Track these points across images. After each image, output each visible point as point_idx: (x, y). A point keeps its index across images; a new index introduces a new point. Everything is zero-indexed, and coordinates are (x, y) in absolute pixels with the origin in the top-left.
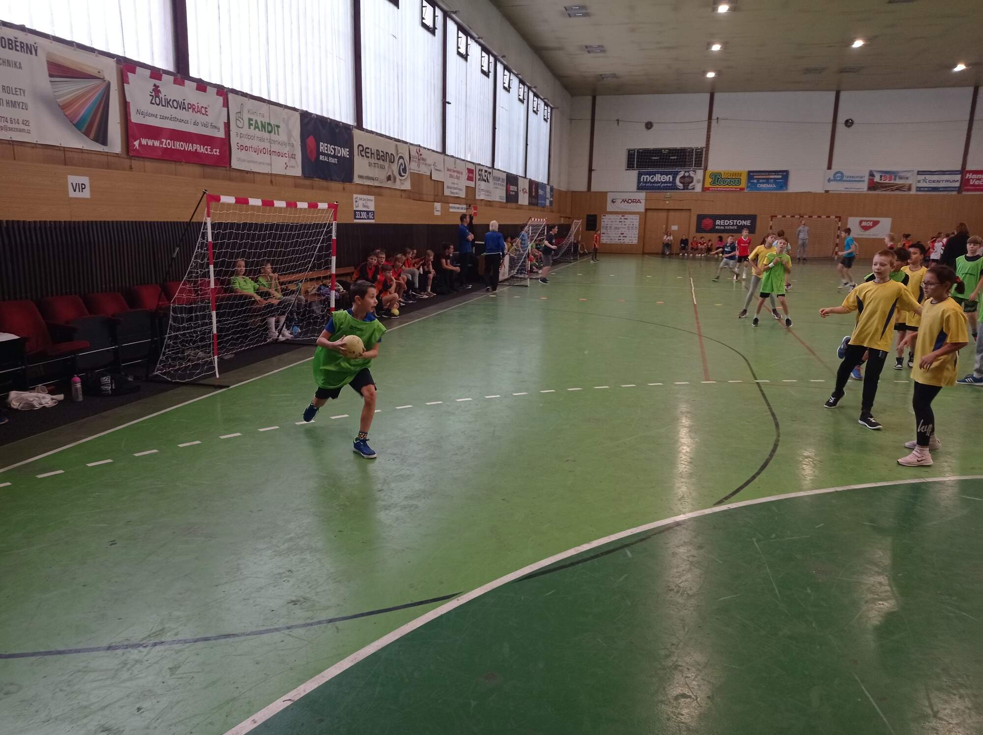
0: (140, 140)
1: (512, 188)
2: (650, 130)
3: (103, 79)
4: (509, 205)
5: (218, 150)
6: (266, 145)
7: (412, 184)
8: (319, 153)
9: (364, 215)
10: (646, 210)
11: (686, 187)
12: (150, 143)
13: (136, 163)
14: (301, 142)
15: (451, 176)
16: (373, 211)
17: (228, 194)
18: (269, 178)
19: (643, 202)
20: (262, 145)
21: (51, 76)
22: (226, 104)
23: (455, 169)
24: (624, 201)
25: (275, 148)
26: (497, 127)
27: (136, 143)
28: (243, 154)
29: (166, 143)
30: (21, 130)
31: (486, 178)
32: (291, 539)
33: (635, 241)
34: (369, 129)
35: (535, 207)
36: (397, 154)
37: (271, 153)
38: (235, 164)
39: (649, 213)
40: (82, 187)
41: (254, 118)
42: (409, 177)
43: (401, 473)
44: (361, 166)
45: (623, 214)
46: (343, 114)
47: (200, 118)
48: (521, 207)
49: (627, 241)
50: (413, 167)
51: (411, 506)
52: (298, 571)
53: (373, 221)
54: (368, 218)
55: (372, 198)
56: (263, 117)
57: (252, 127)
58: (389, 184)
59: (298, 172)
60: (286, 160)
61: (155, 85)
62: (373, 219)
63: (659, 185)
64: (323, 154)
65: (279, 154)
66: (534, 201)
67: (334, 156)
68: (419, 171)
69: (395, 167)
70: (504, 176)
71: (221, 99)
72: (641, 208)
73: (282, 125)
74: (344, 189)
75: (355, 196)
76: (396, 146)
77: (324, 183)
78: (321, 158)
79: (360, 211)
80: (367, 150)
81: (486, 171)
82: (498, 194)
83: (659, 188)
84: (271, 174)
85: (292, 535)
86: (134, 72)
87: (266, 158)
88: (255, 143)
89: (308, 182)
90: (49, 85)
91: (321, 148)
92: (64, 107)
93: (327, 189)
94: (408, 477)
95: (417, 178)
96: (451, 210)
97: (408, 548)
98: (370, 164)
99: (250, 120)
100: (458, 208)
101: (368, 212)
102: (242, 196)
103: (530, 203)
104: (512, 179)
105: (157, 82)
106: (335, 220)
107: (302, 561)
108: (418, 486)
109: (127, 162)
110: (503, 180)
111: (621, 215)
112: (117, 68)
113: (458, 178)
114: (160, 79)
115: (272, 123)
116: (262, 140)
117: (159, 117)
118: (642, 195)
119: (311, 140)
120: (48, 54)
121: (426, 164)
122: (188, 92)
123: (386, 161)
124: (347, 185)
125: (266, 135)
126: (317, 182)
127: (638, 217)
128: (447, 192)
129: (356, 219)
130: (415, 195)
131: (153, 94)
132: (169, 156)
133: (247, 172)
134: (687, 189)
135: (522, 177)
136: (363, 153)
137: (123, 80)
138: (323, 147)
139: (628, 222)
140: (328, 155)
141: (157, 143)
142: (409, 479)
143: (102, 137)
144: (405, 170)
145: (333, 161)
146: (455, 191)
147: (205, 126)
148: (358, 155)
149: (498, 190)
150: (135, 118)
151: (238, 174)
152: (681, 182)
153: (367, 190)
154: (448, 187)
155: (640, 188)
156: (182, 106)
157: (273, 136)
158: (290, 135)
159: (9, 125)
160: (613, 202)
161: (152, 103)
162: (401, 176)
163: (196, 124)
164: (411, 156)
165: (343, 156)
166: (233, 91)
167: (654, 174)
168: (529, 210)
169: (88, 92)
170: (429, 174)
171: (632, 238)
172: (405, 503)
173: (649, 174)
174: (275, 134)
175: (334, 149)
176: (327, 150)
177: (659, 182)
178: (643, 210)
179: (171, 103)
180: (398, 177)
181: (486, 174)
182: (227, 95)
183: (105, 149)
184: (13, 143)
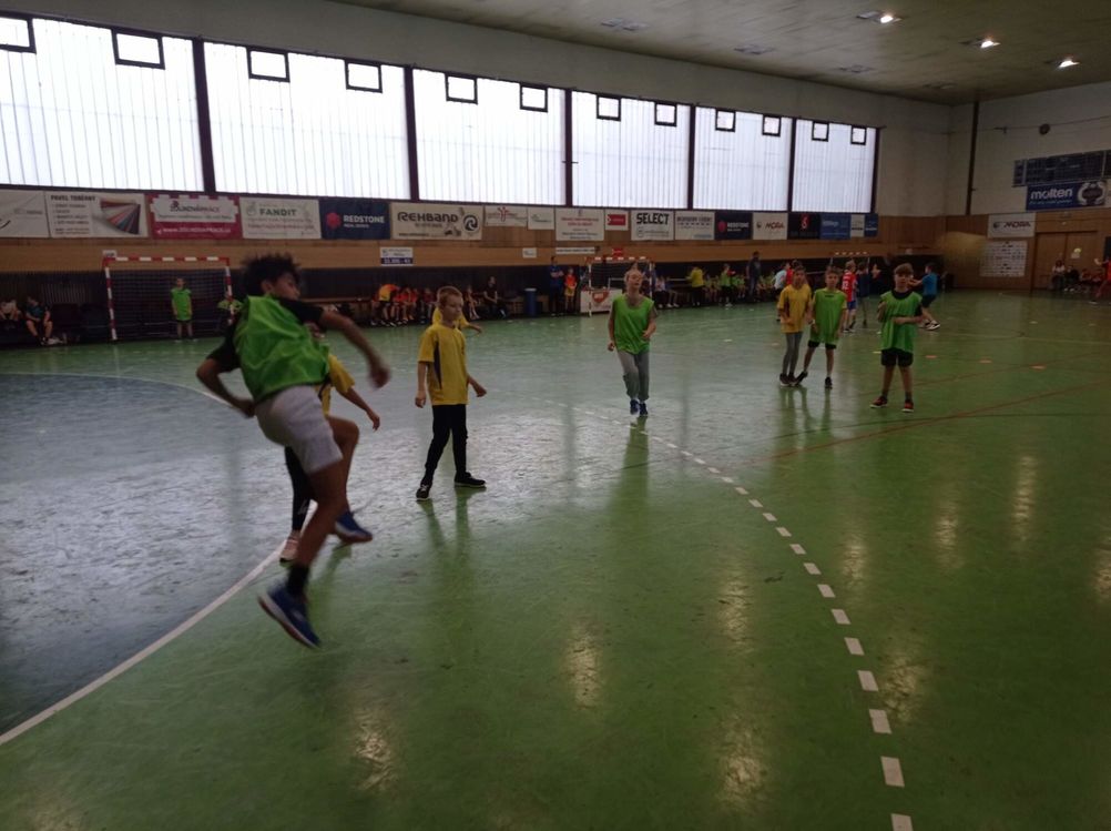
0: (163, 229)
1: (735, 225)
2: (1046, 136)
3: (135, 204)
4: (723, 242)
5: (230, 229)
6: (282, 223)
7: (484, 235)
9: (397, 261)
10: (1037, 234)
11: (1091, 202)
12: (170, 230)
13: (160, 241)
14: (320, 217)
15: (570, 224)
16: (411, 258)
18: (283, 242)
19: (1033, 224)
20: (274, 223)
21: (102, 208)
22: (237, 204)
23: (582, 218)
24: (1009, 224)
25: (287, 224)
29: (183, 230)
30: (86, 233)
31: (657, 220)
33: (1021, 274)
36: (463, 214)
38: (246, 235)
39: (1042, 239)
41: (267, 208)
42: (481, 229)
45: (1007, 240)
47: (212, 214)
48: (764, 242)
49: (1011, 273)
50: (492, 222)
53: (411, 265)
54: (404, 263)
55: (411, 249)
56: (278, 206)
57: (264, 214)
59: (317, 235)
60: (301, 229)
61: (174, 200)
62: (412, 263)
63: (1053, 202)
64: (349, 223)
65: (298, 227)
67: (364, 223)
68: (503, 224)
69: (459, 225)
72: (1030, 232)
73: (299, 210)
74: (378, 244)
75: (382, 249)
77: (352, 242)
78: (346, 225)
79: (391, 258)
80: (412, 215)
81: (655, 214)
83: (1054, 206)
84: (286, 239)
86: (157, 196)
87: (283, 230)
88: (267, 223)
89: (330, 242)
90: (100, 211)
91: (346, 219)
92: (110, 220)
93: (355, 245)
95: (496, 230)
98: (417, 225)
99: (262, 209)
101: (402, 259)
103: (789, 237)
109: (153, 241)
110: (709, 219)
111: (1004, 243)
112: (145, 196)
113: (587, 224)
115: (287, 209)
116: (275, 220)
117: (177, 217)
118: (1031, 217)
119: (332, 216)
120: (101, 197)
123: (444, 221)
124: (382, 241)
125: (280, 217)
126: (340, 241)
127: (1025, 244)
129: (383, 263)
131: (174, 207)
132: (186, 236)
133: (259, 240)
134: (1093, 205)
136: (406, 218)
137: (149, 202)
139: (1012, 250)
140: (355, 223)
141: (175, 230)
143: (135, 230)
146: (580, 236)
147: (217, 217)
148: (398, 219)
149: (691, 229)
150: (157, 219)
151: (247, 241)
152: (1084, 197)
154: (565, 234)
155: (1029, 208)
156: (197, 209)
157: (287, 217)
158: (307, 214)
159: (79, 231)
160: (995, 226)
162: (469, 230)
163: (209, 217)
164: (488, 214)
165: (376, 222)
166: (246, 195)
167: (1048, 189)
168: (792, 244)
169: (124, 211)
170: (523, 226)
171: (1017, 269)
173: (1042, 189)
174: (290, 215)
175: (364, 218)
176: (354, 220)
177: (1053, 199)
178: (1032, 234)
179: (187, 209)
180: (464, 231)
181: (658, 216)
182: (239, 199)
183: (137, 236)
184: (81, 239)
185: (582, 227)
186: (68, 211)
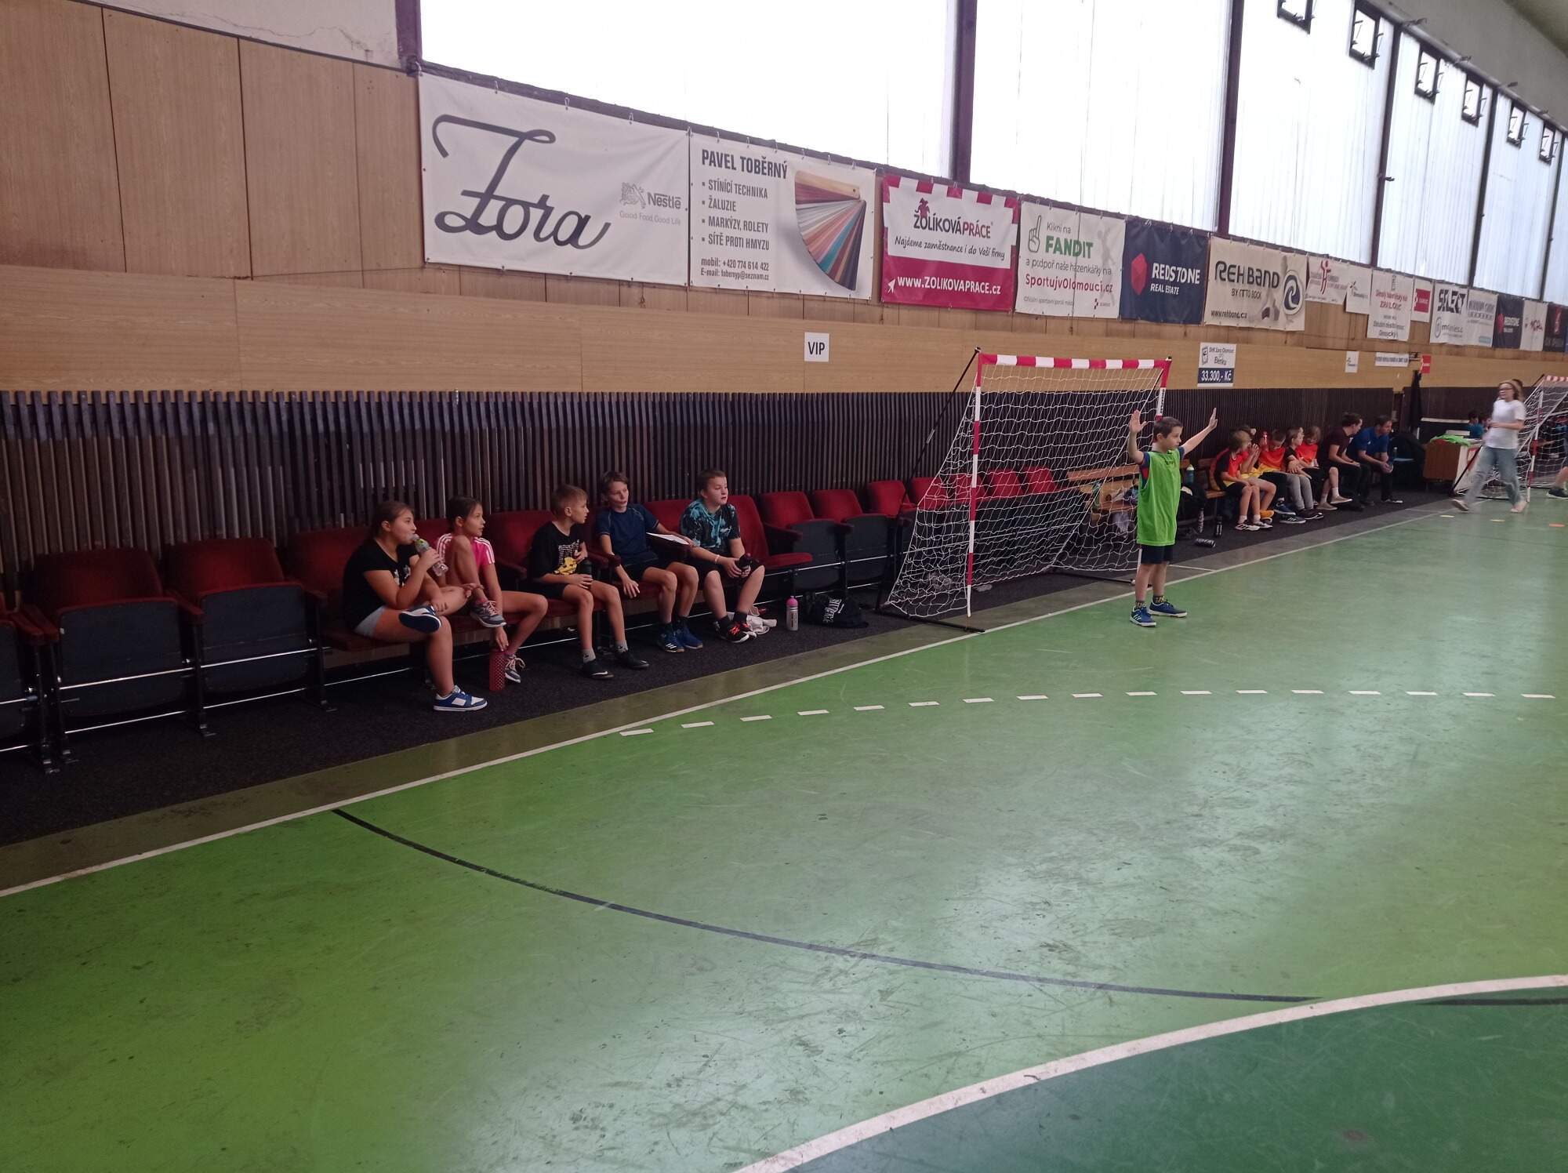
0: (897, 280)
1: (1509, 321)
3: (858, 199)
4: (1499, 352)
5: (999, 287)
6: (1069, 274)
7: (1308, 321)
8: (1150, 280)
9: (1216, 375)
12: (909, 283)
13: (889, 312)
14: (1123, 266)
15: (1384, 305)
16: (1232, 370)
17: (1007, 352)
18: (1068, 324)
20: (1063, 275)
21: (798, 202)
22: (1017, 219)
23: (1393, 293)
25: (1082, 277)
26: (1486, 211)
27: (892, 285)
28: (1034, 291)
29: (930, 282)
30: (760, 277)
31: (1453, 306)
32: (1051, 859)
34: (1239, 234)
35: (1559, 355)
36: (1285, 273)
37: (1075, 286)
38: (1021, 306)
40: (820, 347)
41: (1055, 234)
42: (1304, 307)
43: (1236, 794)
44: (1219, 297)
46: (1198, 216)
47: (979, 242)
48: (1527, 355)
50: (1313, 292)
51: (1247, 849)
52: (1058, 905)
53: (1230, 386)
54: (1223, 381)
55: (1233, 347)
56: (1069, 232)
57: (1051, 250)
58: (1266, 323)
59: (1113, 312)
60: (1096, 294)
61: (922, 201)
62: (1231, 382)
64: (1156, 281)
65: (1087, 287)
66: (1556, 343)
67: (1174, 284)
68: (1323, 299)
69: (1279, 295)
70: (1494, 300)
71: (1010, 212)
73: (1097, 243)
74: (1185, 334)
75: (1203, 345)
76: (1285, 258)
77: (1154, 327)
78: (1153, 287)
79: (1210, 370)
80: (1232, 270)
81: (1454, 293)
82: (1478, 332)
84: (1072, 318)
85: (1054, 854)
86: (897, 185)
87: (1066, 294)
88: (1052, 274)
89: (1127, 327)
90: (794, 214)
91: (1155, 272)
92: (808, 242)
93: (1158, 336)
94: (1247, 803)
95: (1318, 312)
96: (1378, 364)
97: (1234, 911)
98: (1234, 292)
99: (1049, 238)
100: (1393, 360)
101: (1222, 371)
102: (1026, 354)
103: (1546, 348)
104: (1509, 305)
105: (926, 196)
106: (1163, 385)
107: (1066, 893)
108: (1262, 821)
109: (877, 311)
110: (1490, 307)
112: (876, 180)
113: (1397, 307)
114: (929, 191)
115: (1082, 240)
116: (1063, 267)
117: (923, 245)
119: (1139, 263)
120: (798, 173)
121: (1337, 287)
122: (966, 207)
123: (1264, 285)
124: (1192, 329)
125: (1070, 259)
126: (1143, 325)
128: (1373, 333)
129: (1200, 381)
130: (1312, 339)
131: (919, 214)
132: (933, 300)
133: (1037, 317)
135: (1533, 300)
136: (1225, 275)
137: (882, 197)
138: (1157, 270)
140: (1164, 283)
141: (918, 283)
142: (1249, 807)
143: (850, 281)
144: (1296, 299)
145: (1171, 290)
146: (1389, 330)
147: (984, 252)
148: (1216, 278)
149: (1477, 324)
150: (893, 250)
151: (1024, 320)
153: (1226, 335)
154: (1376, 324)
156: (956, 227)
157: (1082, 261)
158: (1106, 256)
159: (747, 271)
161: (915, 226)
162: (1288, 307)
163: (972, 251)
164: (1310, 275)
165: (1189, 282)
166: (1030, 198)
168: (1545, 359)
169: (838, 219)
170: (1341, 302)
172: (1238, 842)
174: (1084, 256)
175: (1176, 272)
176: (1163, 275)
179: (941, 224)
180: (1283, 310)
181: (1455, 298)
182: (1020, 205)
183: (852, 294)
184: (748, 293)
185: (1392, 312)
186: (732, 206)
